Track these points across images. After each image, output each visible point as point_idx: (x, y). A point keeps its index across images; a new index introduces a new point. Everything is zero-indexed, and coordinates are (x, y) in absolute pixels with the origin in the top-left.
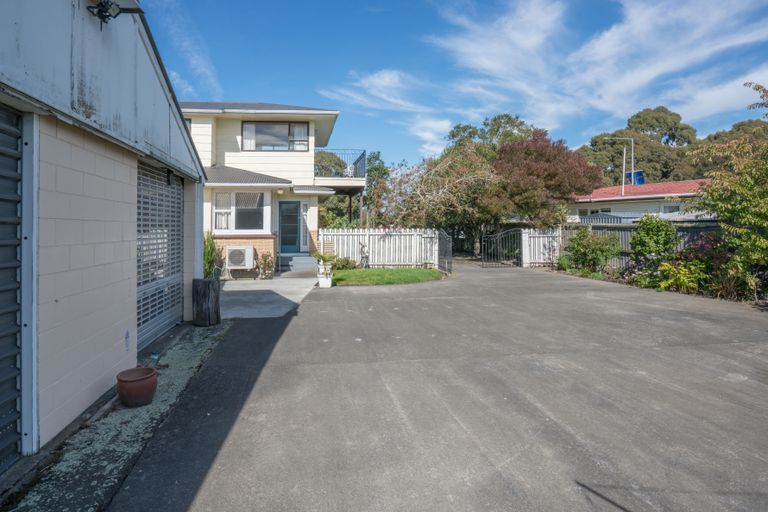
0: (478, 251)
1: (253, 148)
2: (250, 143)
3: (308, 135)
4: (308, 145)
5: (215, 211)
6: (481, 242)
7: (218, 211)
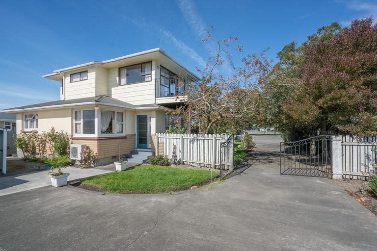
0: (314, 152)
1: (125, 83)
2: (124, 81)
3: (151, 70)
4: (151, 77)
5: (75, 122)
6: (316, 145)
7: (77, 122)
